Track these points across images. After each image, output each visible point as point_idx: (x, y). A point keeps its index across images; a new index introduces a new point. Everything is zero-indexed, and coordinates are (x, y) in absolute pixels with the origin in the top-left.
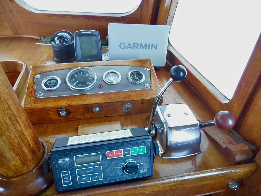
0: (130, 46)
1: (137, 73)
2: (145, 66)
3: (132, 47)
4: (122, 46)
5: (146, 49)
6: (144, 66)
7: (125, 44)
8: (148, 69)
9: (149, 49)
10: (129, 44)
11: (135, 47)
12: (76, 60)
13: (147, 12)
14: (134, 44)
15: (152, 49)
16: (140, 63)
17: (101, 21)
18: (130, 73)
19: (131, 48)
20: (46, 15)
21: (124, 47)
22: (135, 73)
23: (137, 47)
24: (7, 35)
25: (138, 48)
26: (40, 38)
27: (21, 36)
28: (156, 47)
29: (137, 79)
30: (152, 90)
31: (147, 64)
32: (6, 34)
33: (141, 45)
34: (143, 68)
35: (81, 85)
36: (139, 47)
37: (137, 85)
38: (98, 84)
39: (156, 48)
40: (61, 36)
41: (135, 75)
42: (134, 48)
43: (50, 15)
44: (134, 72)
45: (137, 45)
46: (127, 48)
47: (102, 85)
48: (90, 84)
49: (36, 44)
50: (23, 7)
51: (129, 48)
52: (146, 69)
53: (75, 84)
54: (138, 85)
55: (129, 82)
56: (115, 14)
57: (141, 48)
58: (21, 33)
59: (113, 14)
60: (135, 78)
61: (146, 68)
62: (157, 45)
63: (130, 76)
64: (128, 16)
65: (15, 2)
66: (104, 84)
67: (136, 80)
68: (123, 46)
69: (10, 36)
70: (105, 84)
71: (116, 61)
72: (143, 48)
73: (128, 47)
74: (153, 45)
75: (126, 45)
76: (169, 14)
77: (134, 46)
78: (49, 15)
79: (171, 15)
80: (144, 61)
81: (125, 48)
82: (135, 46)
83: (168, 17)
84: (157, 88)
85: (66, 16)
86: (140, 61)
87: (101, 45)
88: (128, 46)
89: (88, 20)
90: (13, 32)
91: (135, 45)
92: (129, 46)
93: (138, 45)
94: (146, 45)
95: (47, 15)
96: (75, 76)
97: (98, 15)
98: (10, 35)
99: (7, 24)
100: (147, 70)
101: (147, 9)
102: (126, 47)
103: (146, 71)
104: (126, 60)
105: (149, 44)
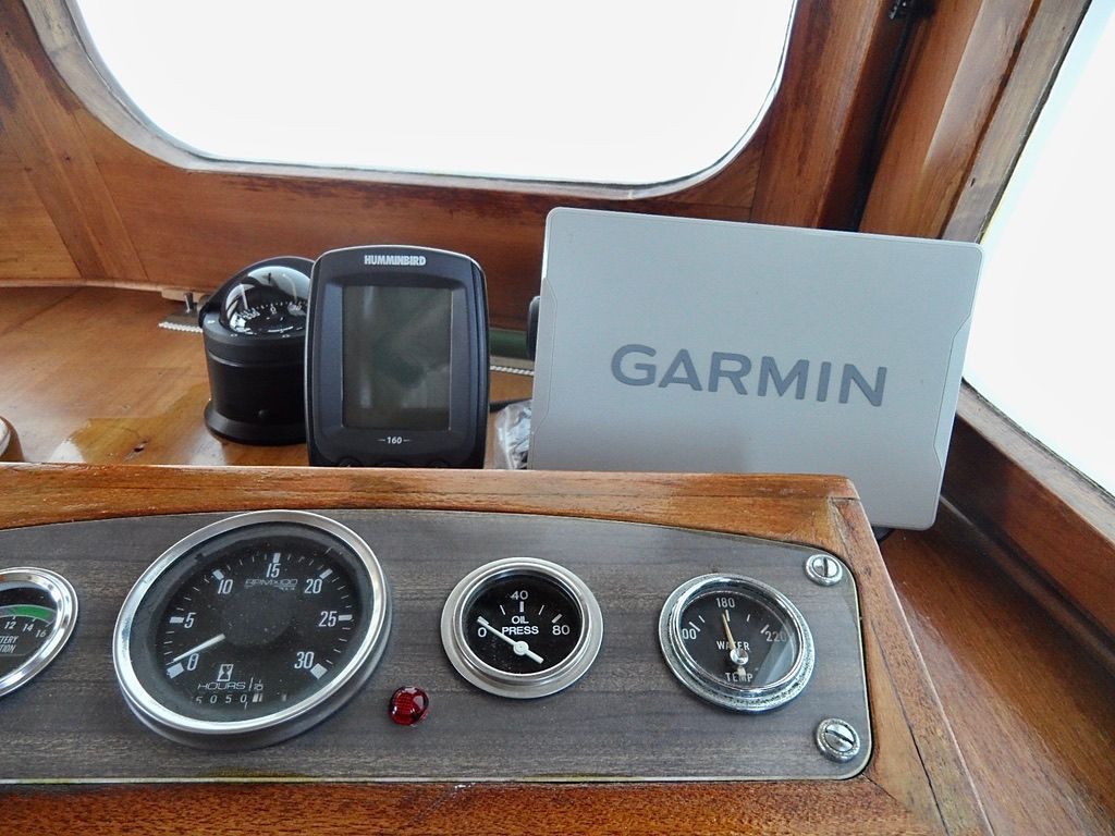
0: (690, 369)
1: (738, 600)
2: (812, 540)
3: (704, 376)
4: (628, 365)
5: (800, 395)
6: (803, 538)
7: (651, 352)
8: (835, 570)
9: (822, 396)
10: (683, 357)
11: (724, 382)
12: (302, 440)
13: (800, 172)
14: (717, 358)
15: (844, 398)
16: (766, 506)
17: (522, 223)
18: (682, 600)
19: (697, 387)
20: (232, 183)
21: (642, 374)
22: (728, 596)
23: (735, 378)
24: (45, 278)
25: (741, 390)
26: (190, 297)
27: (109, 284)
28: (873, 385)
29: (745, 660)
30: (896, 803)
31: (831, 524)
32: (39, 273)
33: (769, 365)
34: (796, 554)
35: (234, 678)
36: (751, 381)
37: (748, 723)
38: (385, 684)
39: (875, 397)
40: (265, 282)
41: (727, 618)
42: (713, 387)
43: (256, 181)
44: (718, 584)
45: (736, 366)
46: (663, 384)
47: (419, 700)
48: (318, 671)
49: (161, 325)
50: (125, 138)
51: (680, 381)
52: (819, 563)
53: (184, 662)
54: (756, 725)
55: (671, 687)
56: (604, 189)
57: (762, 391)
58: (115, 272)
59: (593, 189)
60: (721, 645)
61: (815, 561)
62: (882, 372)
63: (684, 624)
64: (683, 199)
65: (86, 109)
66: (439, 691)
67: (731, 667)
68: (639, 366)
69: (61, 283)
70: (453, 686)
71: (578, 474)
72: (781, 388)
73: (669, 379)
74: (851, 373)
75: (662, 363)
76: (972, 176)
77: (716, 373)
78: (247, 180)
79: (981, 183)
80: (801, 496)
81: (649, 381)
82: (728, 370)
83: (957, 196)
84: (938, 781)
85: (333, 191)
86: (763, 494)
87: (483, 351)
88: (674, 367)
89: (451, 212)
90: (78, 263)
91: (726, 365)
92: (681, 372)
93: (747, 364)
94: (801, 369)
95: (234, 180)
96: (216, 583)
97: (510, 187)
98: (60, 279)
99: (50, 221)
100: (828, 581)
101: (802, 158)
102: (659, 376)
103: (821, 584)
104: (655, 475)
105: (826, 368)
